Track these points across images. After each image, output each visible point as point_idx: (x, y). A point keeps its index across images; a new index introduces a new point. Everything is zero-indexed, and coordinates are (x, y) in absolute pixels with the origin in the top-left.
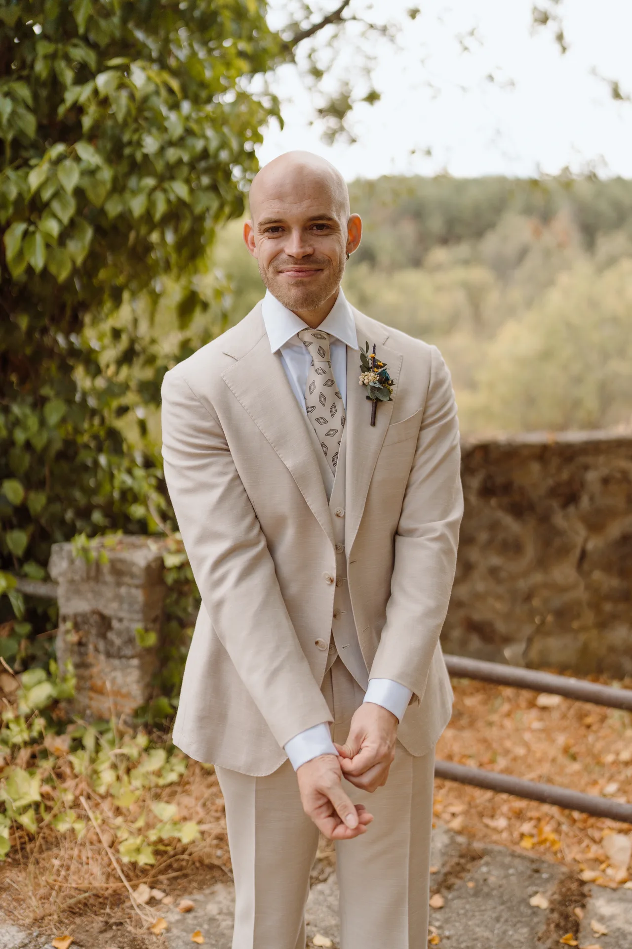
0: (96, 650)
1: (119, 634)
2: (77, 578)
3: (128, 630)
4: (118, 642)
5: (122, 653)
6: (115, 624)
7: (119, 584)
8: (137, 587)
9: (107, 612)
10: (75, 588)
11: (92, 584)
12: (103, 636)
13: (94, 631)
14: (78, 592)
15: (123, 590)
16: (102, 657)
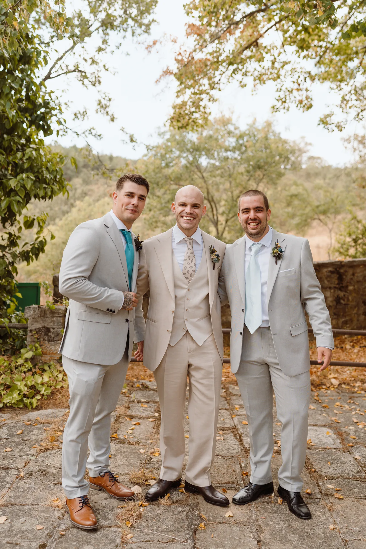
0: (44, 340)
1: (53, 333)
2: (36, 316)
3: (57, 331)
4: (53, 336)
5: (55, 339)
6: (51, 330)
7: (53, 317)
8: (60, 317)
9: (48, 327)
10: (35, 320)
11: (42, 318)
12: (47, 335)
13: (43, 334)
14: (36, 321)
15: (55, 319)
16: (47, 342)
